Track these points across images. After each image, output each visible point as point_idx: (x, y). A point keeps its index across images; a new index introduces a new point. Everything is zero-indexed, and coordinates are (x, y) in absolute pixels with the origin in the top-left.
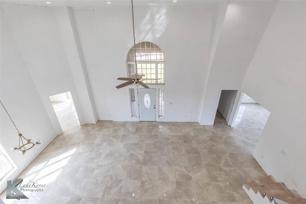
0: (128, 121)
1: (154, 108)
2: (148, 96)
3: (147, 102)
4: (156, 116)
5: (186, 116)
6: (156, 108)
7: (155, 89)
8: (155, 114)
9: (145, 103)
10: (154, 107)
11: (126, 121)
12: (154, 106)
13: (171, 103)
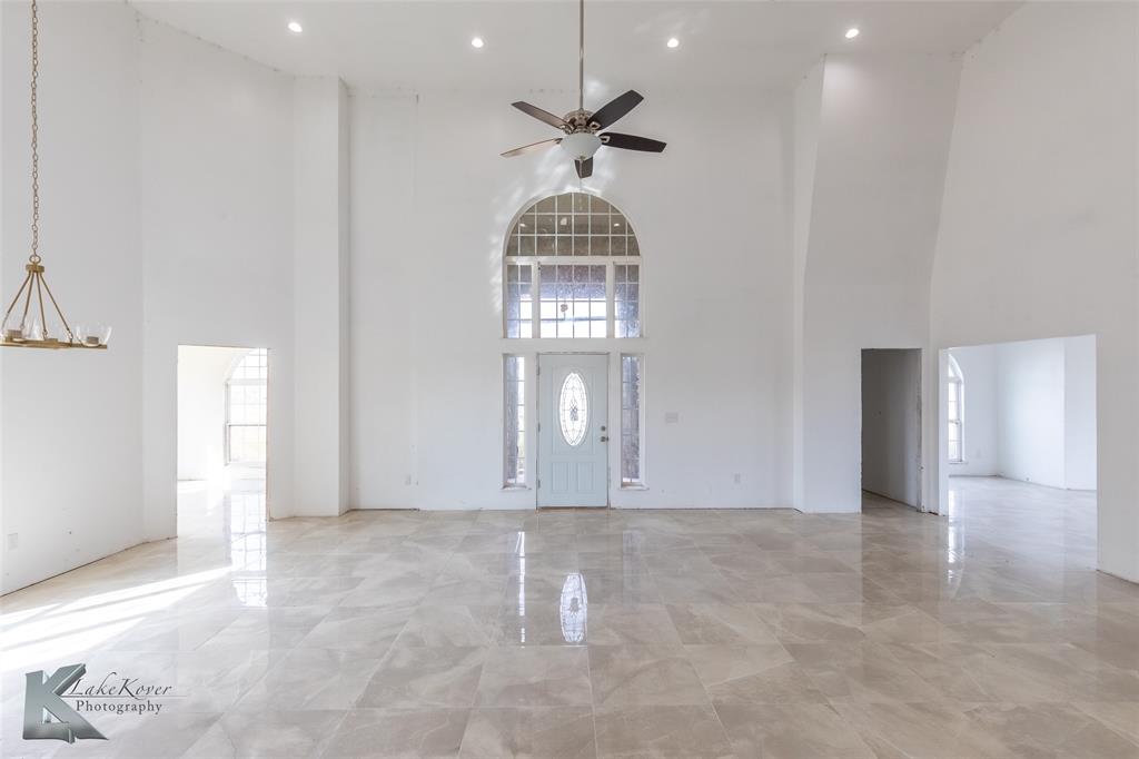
0: (486, 507)
1: (603, 439)
2: (576, 386)
3: (574, 411)
4: (609, 481)
5: (737, 478)
6: (610, 442)
7: (608, 354)
8: (608, 469)
9: (565, 416)
10: (604, 434)
11: (477, 508)
12: (603, 429)
13: (671, 418)
